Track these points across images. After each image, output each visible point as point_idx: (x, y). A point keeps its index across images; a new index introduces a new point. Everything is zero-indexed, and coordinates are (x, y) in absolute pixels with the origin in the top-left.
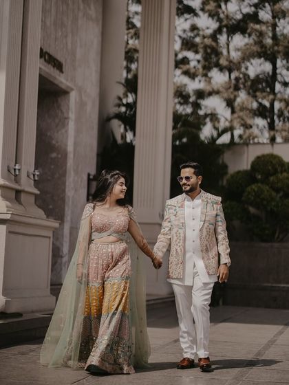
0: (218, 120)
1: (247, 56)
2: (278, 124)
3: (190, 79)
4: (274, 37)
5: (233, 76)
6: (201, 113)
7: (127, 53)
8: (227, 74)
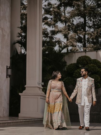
0: (61, 43)
1: (73, 15)
2: (87, 45)
3: (49, 27)
4: (84, 7)
5: (67, 24)
6: (54, 41)
7: (21, 15)
8: (65, 24)
